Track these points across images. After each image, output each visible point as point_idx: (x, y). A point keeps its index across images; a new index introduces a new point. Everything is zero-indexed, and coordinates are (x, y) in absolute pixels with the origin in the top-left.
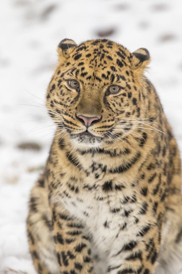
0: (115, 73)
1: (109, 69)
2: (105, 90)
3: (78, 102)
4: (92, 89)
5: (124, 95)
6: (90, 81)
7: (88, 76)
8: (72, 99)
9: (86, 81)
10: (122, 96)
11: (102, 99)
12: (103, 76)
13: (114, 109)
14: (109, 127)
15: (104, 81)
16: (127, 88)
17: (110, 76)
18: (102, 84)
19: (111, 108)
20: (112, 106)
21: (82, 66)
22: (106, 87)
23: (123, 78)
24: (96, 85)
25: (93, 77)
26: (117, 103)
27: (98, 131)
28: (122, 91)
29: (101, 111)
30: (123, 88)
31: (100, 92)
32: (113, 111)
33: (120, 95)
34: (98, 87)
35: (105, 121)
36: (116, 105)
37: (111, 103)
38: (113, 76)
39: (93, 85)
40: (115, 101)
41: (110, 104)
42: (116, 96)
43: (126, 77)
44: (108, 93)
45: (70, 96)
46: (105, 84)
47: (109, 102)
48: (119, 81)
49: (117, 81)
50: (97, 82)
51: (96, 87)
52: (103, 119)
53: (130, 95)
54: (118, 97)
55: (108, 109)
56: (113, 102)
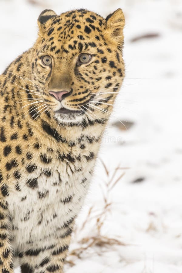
0: (82, 42)
1: (76, 39)
2: (75, 61)
3: (50, 78)
4: (60, 62)
5: (97, 62)
6: (59, 55)
7: (56, 50)
8: (46, 76)
9: (55, 56)
10: (94, 64)
11: (72, 71)
12: (70, 46)
13: (87, 78)
14: (81, 100)
15: (71, 52)
16: (99, 54)
17: (77, 46)
18: (70, 55)
19: (83, 79)
20: (84, 76)
21: (51, 41)
22: (76, 57)
23: (93, 45)
24: (64, 58)
25: (61, 50)
26: (90, 72)
27: (71, 105)
28: (94, 59)
29: (71, 83)
30: (94, 55)
31: (69, 64)
32: (86, 81)
33: (92, 63)
34: (67, 60)
35: (76, 94)
36: (89, 74)
37: (84, 73)
38: (81, 45)
39: (61, 58)
40: (87, 71)
41: (82, 74)
42: (88, 65)
43: (97, 42)
44: (79, 63)
45: (44, 73)
46: (73, 55)
47: (81, 73)
48: (87, 49)
49: (85, 49)
50: (65, 55)
51: (65, 60)
52: (74, 93)
53: (104, 60)
54: (90, 66)
55: (80, 81)
56: (85, 72)
